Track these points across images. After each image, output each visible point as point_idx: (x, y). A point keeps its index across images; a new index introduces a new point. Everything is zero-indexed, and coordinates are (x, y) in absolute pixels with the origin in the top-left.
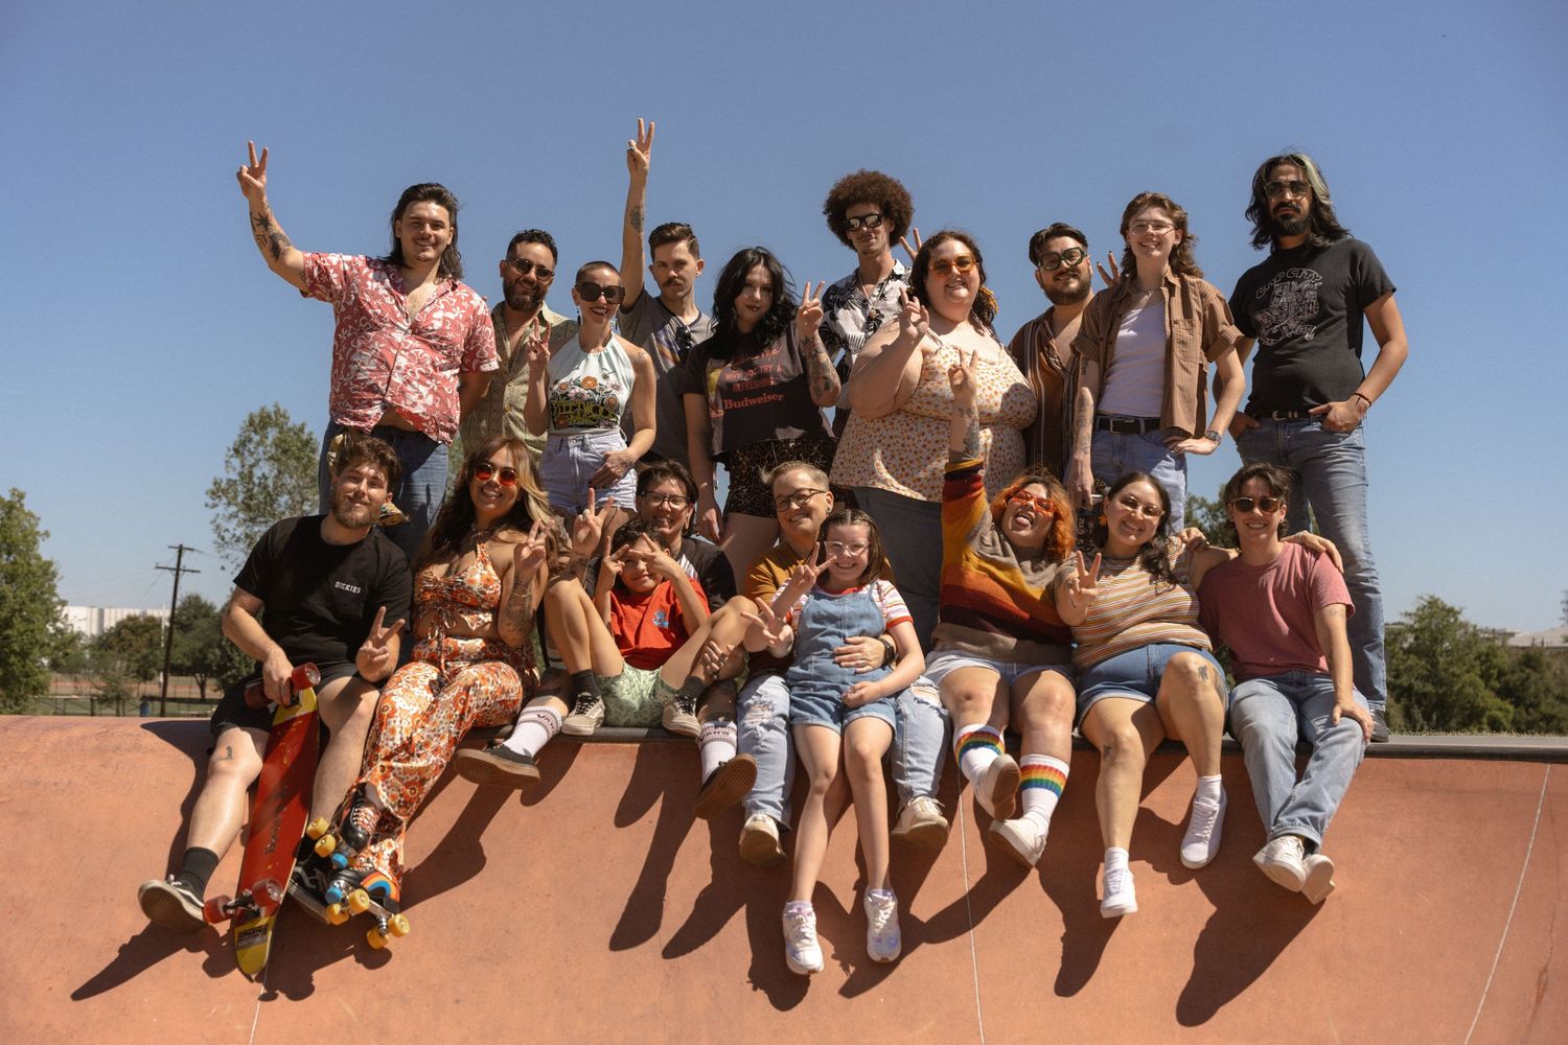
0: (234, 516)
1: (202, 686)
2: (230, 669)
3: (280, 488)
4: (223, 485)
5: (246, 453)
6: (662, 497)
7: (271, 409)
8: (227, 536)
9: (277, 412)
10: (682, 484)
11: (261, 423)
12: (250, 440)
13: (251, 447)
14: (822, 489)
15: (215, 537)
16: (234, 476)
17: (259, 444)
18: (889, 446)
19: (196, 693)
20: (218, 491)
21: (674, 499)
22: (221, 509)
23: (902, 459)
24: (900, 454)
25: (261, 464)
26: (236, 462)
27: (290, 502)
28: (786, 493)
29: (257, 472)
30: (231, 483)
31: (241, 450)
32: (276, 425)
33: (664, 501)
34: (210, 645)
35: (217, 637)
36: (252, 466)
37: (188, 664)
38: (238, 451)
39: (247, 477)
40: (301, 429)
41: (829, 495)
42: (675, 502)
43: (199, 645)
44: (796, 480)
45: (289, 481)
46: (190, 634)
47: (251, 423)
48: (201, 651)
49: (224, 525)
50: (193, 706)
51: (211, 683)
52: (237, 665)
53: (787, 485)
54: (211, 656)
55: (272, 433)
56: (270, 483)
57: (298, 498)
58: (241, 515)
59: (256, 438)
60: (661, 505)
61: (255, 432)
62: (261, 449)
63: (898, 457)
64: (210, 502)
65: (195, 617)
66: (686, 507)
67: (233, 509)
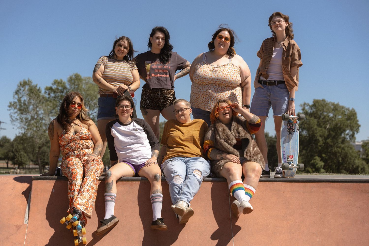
0: (16, 112)
1: (7, 163)
2: (16, 158)
3: (30, 103)
4: (13, 103)
5: (19, 94)
6: (123, 106)
7: (27, 80)
8: (14, 119)
9: (28, 81)
10: (130, 102)
11: (24, 84)
12: (20, 90)
13: (21, 91)
14: (189, 108)
15: (10, 119)
16: (16, 100)
17: (23, 91)
18: (202, 94)
19: (5, 166)
20: (11, 105)
21: (127, 106)
22: (12, 111)
23: (206, 98)
24: (205, 97)
25: (24, 96)
26: (16, 96)
27: (33, 108)
28: (178, 109)
29: (22, 99)
30: (15, 103)
31: (18, 93)
32: (28, 85)
33: (124, 107)
34: (9, 151)
35: (12, 149)
36: (21, 97)
37: (3, 157)
38: (17, 92)
39: (19, 101)
40: (36, 86)
41: (190, 109)
42: (127, 107)
43: (6, 151)
44: (181, 105)
45: (33, 102)
46: (4, 148)
47: (21, 84)
48: (7, 153)
49: (13, 115)
50: (5, 169)
51: (10, 163)
52: (18, 157)
53: (178, 106)
54: (10, 155)
55: (27, 87)
56: (27, 103)
57: (35, 107)
58: (18, 112)
59: (22, 89)
60: (123, 109)
61: (22, 87)
62: (24, 92)
63: (205, 98)
64: (9, 109)
65: (5, 143)
66: (131, 109)
67: (16, 110)
